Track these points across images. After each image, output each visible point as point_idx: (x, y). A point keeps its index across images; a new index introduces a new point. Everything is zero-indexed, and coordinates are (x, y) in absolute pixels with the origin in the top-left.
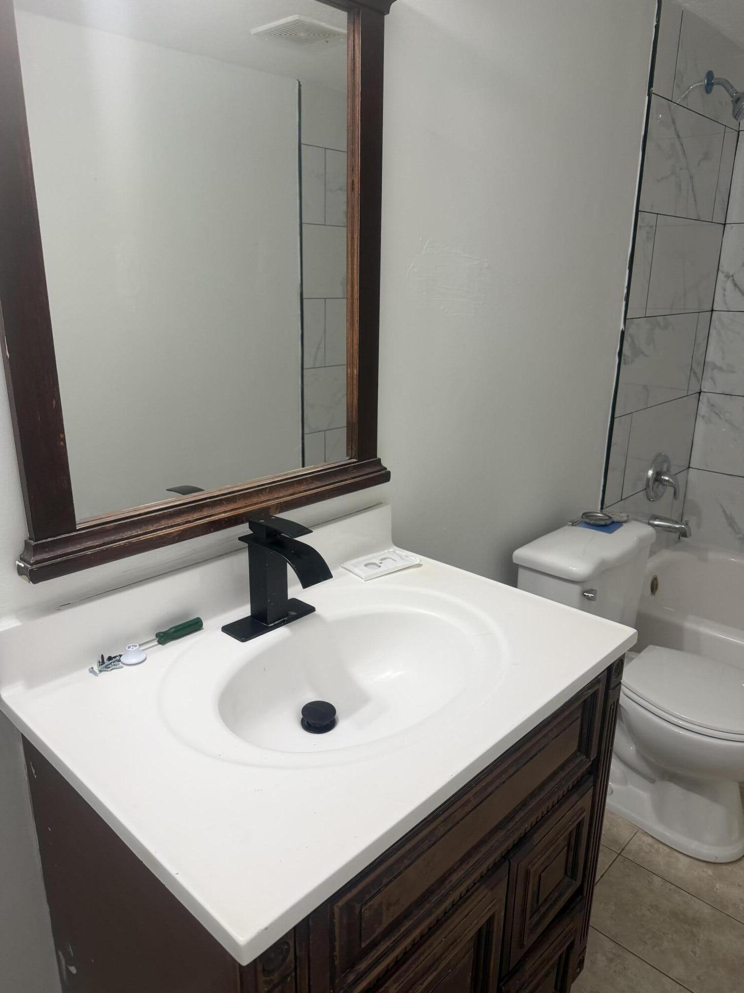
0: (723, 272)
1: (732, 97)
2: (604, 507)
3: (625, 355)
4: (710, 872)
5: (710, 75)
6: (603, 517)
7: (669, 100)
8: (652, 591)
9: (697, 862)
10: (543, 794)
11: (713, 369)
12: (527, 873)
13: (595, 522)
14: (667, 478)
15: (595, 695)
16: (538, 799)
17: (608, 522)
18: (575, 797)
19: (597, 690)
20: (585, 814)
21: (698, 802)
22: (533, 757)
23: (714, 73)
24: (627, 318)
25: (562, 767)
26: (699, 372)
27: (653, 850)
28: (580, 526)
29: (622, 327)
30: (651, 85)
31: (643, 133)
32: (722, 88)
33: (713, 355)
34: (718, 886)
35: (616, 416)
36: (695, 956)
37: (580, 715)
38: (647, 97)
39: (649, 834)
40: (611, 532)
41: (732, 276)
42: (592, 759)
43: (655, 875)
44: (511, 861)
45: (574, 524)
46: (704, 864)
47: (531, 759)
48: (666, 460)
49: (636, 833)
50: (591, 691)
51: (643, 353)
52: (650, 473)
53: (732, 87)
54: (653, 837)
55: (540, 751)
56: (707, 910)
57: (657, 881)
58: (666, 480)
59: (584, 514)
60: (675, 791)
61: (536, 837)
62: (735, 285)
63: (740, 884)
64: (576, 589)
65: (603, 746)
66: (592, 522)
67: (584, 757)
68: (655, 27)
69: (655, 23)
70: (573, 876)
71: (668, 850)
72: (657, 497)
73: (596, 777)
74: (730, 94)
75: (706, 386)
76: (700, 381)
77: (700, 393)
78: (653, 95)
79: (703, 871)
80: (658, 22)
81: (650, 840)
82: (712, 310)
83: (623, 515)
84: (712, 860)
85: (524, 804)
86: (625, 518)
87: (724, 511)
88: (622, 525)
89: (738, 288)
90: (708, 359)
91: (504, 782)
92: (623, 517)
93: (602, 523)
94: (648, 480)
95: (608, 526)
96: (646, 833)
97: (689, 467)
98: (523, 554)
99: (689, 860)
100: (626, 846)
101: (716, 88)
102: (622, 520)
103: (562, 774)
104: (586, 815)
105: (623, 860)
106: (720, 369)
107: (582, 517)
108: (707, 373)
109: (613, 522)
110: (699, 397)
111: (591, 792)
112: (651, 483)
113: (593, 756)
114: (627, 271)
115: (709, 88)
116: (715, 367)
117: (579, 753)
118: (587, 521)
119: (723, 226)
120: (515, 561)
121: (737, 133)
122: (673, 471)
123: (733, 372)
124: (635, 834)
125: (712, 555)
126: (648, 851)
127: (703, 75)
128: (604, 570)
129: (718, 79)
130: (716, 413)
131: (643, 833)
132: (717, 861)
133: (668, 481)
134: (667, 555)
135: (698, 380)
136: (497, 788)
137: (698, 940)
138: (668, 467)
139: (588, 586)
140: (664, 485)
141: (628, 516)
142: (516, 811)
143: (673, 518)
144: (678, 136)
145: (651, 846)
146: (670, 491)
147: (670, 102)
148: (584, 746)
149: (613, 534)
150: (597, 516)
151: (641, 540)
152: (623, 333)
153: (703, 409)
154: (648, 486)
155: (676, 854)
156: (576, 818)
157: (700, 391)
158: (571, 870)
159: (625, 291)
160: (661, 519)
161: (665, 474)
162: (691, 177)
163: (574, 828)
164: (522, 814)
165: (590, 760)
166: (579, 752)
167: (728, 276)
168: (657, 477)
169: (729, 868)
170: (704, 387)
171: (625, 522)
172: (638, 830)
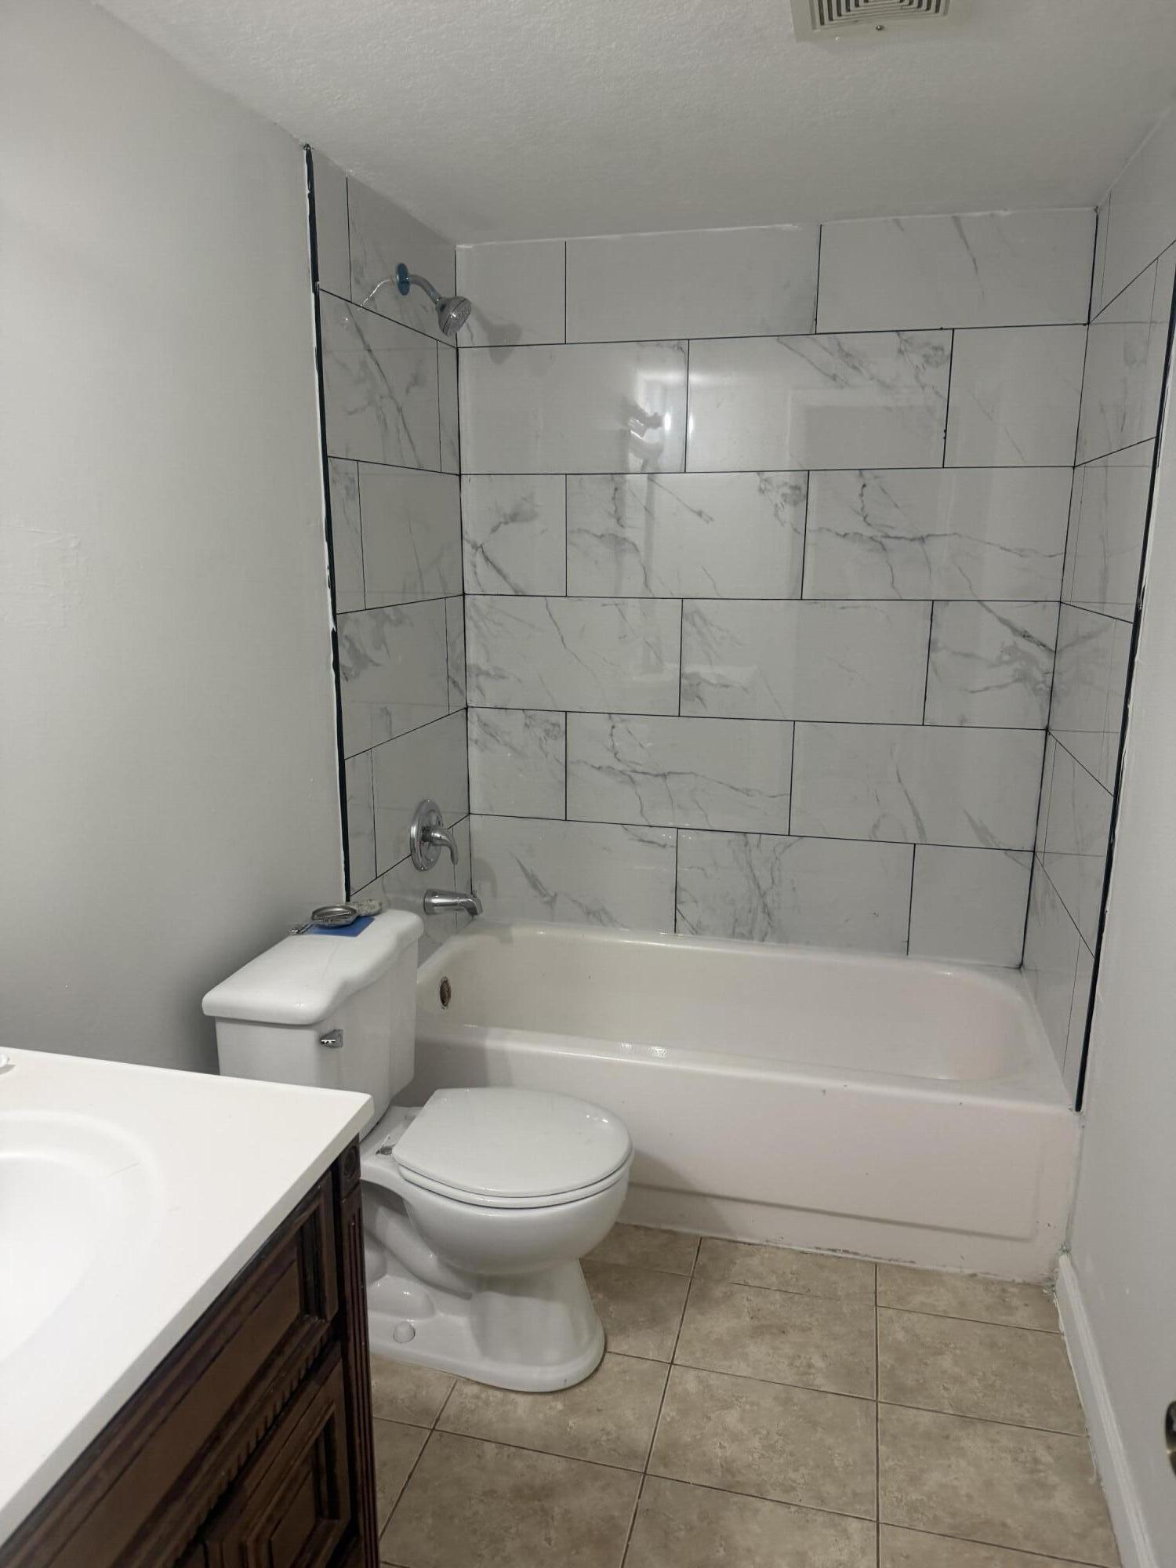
0: (469, 542)
1: (436, 303)
2: (352, 893)
3: (344, 666)
4: (560, 1406)
5: (402, 270)
6: (343, 912)
7: (346, 300)
8: (443, 1002)
9: (539, 1398)
10: (248, 1409)
11: (477, 675)
12: (242, 1549)
13: (333, 923)
14: (438, 835)
15: (315, 1215)
16: (241, 1419)
17: (351, 919)
18: (312, 1387)
19: (318, 1208)
20: (333, 1408)
21: (530, 1307)
22: (216, 1356)
23: (408, 267)
24: (337, 612)
25: (278, 1350)
26: (461, 681)
27: (480, 1404)
28: (309, 933)
29: (332, 626)
30: (315, 278)
31: (315, 345)
32: (420, 288)
33: (473, 657)
34: (571, 1423)
35: (346, 756)
36: (550, 1545)
37: (295, 1256)
38: (313, 295)
39: (472, 1381)
40: (355, 934)
41: (481, 546)
42: (329, 1318)
43: (486, 1443)
44: (208, 1543)
45: (301, 931)
46: (550, 1397)
47: (213, 1360)
48: (433, 809)
49: (455, 1385)
50: (306, 1214)
51: (371, 661)
52: (414, 830)
53: (433, 290)
54: (478, 1383)
55: (228, 1341)
56: (560, 1466)
57: (490, 1449)
58: (437, 838)
59: (314, 913)
60: (498, 1302)
61: (249, 1484)
62: (487, 559)
63: (600, 1408)
64: (309, 1037)
65: (348, 1290)
66: (326, 924)
67: (317, 1318)
68: (309, 197)
69: (308, 192)
70: (335, 1514)
71: (499, 1394)
72: (430, 864)
73: (345, 1340)
74: (431, 298)
75: (474, 698)
76: (463, 692)
77: (466, 709)
78: (320, 291)
79: (551, 1408)
80: (312, 189)
81: (475, 1389)
82: (464, 594)
83: (373, 903)
84: (562, 1387)
85: (215, 1438)
86: (377, 909)
87: (523, 867)
88: (373, 920)
89: (491, 563)
90: (471, 661)
91: (164, 1421)
92: (374, 907)
93: (343, 922)
94: (412, 840)
95: (351, 924)
96: (468, 1379)
97: (470, 813)
98: (218, 999)
99: (530, 1398)
100: (440, 1414)
101: (412, 287)
102: (373, 911)
103: (280, 1362)
104: (337, 1409)
105: (439, 1437)
106: (487, 674)
107: (313, 919)
108: (472, 681)
109: (359, 918)
110: (467, 714)
111: (339, 1367)
112: (417, 845)
113: (331, 1310)
114: (326, 544)
115: (404, 285)
116: (480, 672)
117: (307, 1316)
118: (320, 922)
119: (458, 477)
120: (206, 1013)
121: (455, 350)
122: (446, 824)
123: (503, 677)
124: (453, 1388)
125: (516, 932)
126: (473, 1408)
127: (393, 269)
128: (350, 996)
129: (413, 276)
130: (491, 735)
131: (464, 1382)
132: (567, 1386)
133: (440, 839)
134: (456, 945)
135: (461, 692)
136: (151, 1435)
137: (552, 1518)
138: (438, 818)
139: (327, 1028)
140: (436, 845)
141: (381, 904)
142: (200, 1456)
143: (458, 891)
144: (369, 351)
145: (477, 1397)
146: (445, 852)
147: (350, 304)
148: (312, 1302)
149: (359, 936)
150: (332, 913)
151: (402, 940)
152: (335, 635)
153: (475, 731)
154: (413, 850)
155: (513, 1396)
156: (318, 1419)
157: (465, 707)
158: (326, 1506)
159: (328, 573)
160: (442, 894)
161: (435, 830)
162: (400, 410)
163: (321, 1434)
164: (212, 1457)
165: (326, 1321)
166: (306, 1314)
167: (475, 547)
168: (425, 836)
169: (584, 1389)
170: (471, 701)
171: (378, 913)
172: (458, 1380)
